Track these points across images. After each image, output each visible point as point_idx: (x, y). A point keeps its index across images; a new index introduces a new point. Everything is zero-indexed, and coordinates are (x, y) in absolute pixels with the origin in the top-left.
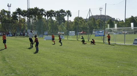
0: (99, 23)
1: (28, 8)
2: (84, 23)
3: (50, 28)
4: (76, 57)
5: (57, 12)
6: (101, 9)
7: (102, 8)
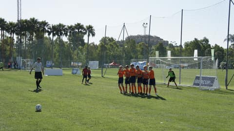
0: (142, 48)
1: (19, 19)
2: (116, 48)
3: (57, 54)
4: (93, 106)
5: (71, 27)
6: (145, 26)
7: (147, 24)
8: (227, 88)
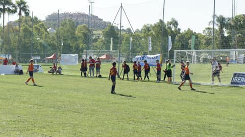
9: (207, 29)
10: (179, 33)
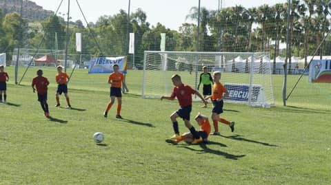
8: (285, 105)
9: (184, 25)
10: (149, 29)
